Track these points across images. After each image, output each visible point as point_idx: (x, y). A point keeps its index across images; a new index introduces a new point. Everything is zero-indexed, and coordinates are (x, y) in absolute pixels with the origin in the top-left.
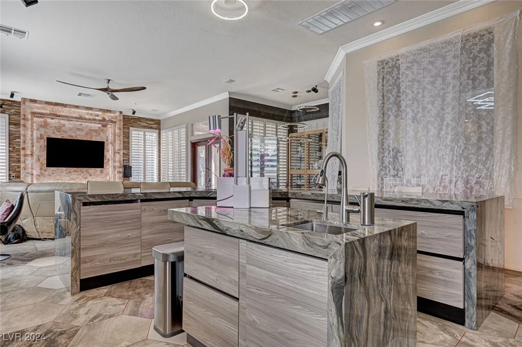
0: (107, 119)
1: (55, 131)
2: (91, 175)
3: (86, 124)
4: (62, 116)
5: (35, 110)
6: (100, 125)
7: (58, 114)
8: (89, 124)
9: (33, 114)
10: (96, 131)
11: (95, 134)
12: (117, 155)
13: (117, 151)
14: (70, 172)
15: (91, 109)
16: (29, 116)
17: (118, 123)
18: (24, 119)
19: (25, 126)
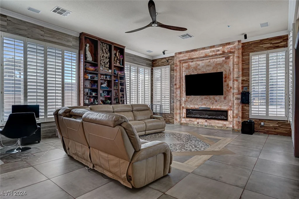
0: (226, 51)
1: (194, 70)
2: (216, 101)
3: (213, 60)
4: (195, 58)
5: (181, 59)
6: (224, 58)
7: (192, 57)
8: (216, 60)
9: (180, 61)
10: (220, 64)
11: (220, 67)
12: (236, 83)
13: (235, 79)
14: (202, 99)
15: (214, 47)
16: (178, 64)
17: (236, 52)
18: (176, 66)
19: (176, 70)
